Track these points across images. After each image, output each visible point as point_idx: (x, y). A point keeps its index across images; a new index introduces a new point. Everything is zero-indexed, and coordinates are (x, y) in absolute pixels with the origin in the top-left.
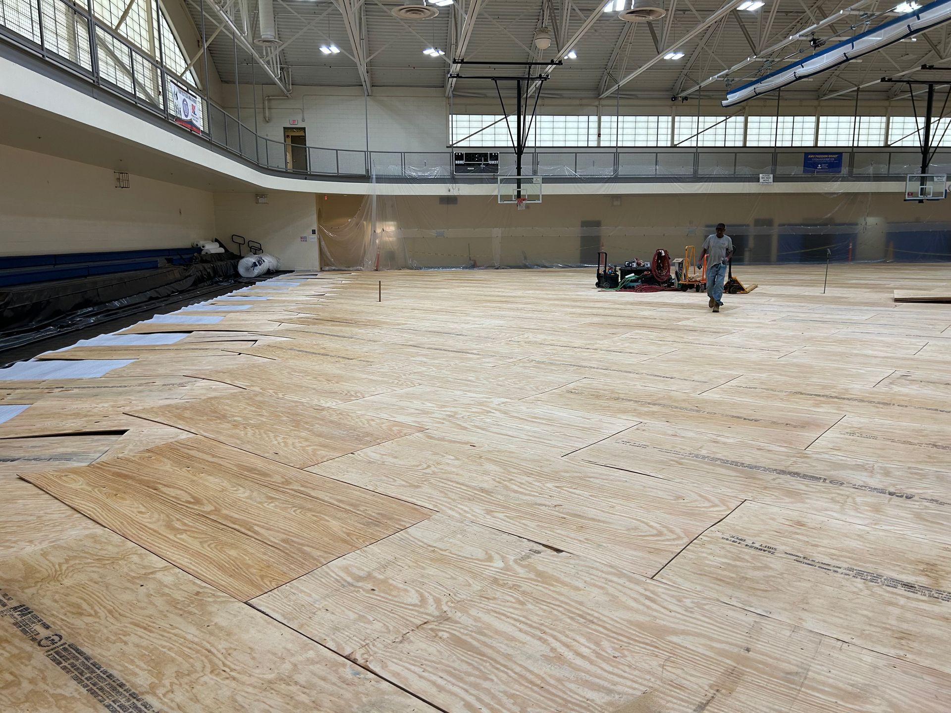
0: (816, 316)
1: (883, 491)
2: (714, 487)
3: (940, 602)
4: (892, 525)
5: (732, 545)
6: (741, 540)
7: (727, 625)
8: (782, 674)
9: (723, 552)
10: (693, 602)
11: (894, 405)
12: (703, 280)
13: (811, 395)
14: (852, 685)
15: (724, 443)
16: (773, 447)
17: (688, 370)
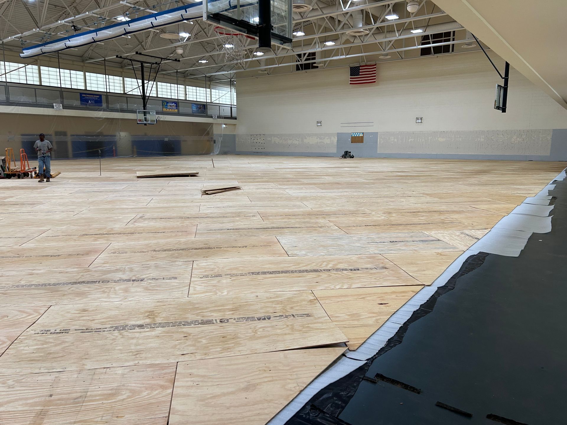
0: (96, 189)
1: (129, 280)
2: (29, 303)
3: (155, 329)
4: (133, 297)
5: (41, 336)
6: (47, 331)
7: (37, 386)
8: (72, 401)
9: (35, 342)
10: (14, 381)
11: (136, 233)
12: (22, 171)
13: (92, 235)
14: (111, 390)
15: (37, 274)
16: (69, 270)
17: (12, 231)
